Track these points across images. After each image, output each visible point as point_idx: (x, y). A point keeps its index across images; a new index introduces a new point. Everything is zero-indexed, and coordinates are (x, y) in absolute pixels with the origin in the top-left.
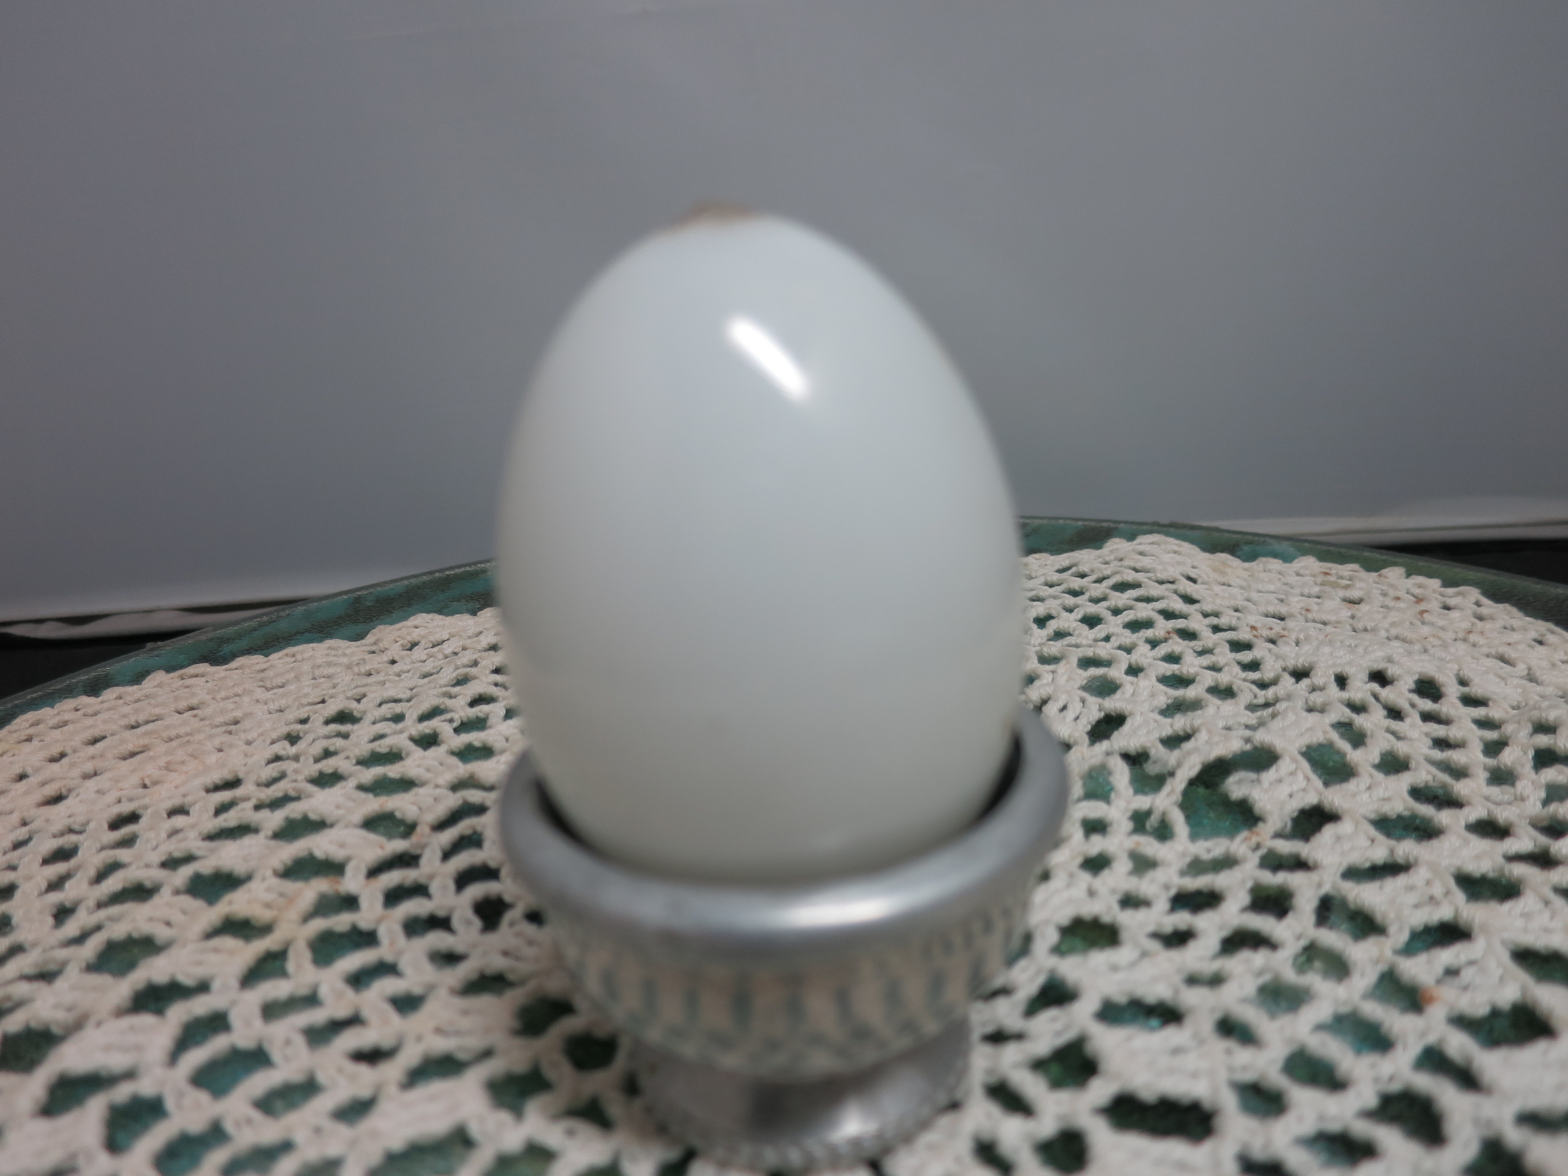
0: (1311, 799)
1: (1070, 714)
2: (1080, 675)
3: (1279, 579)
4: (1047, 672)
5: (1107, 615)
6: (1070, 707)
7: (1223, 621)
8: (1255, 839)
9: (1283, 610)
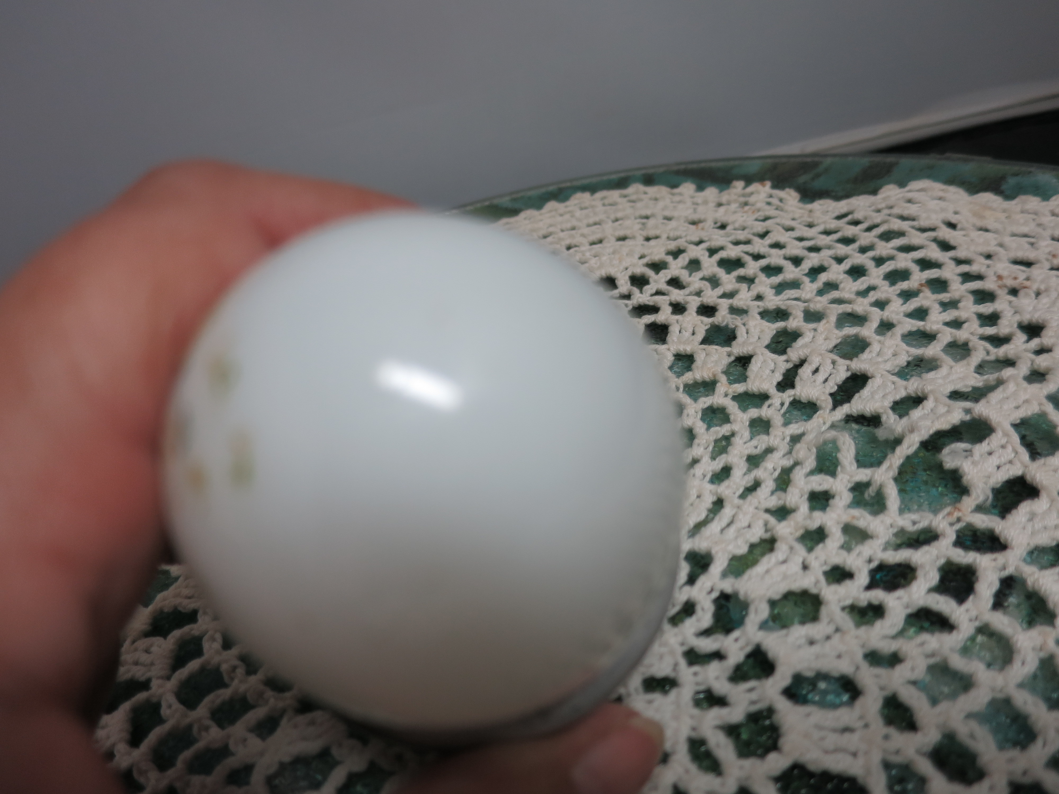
0: (1016, 471)
1: (821, 377)
2: (836, 334)
3: (1034, 220)
4: (810, 330)
5: (870, 265)
6: (821, 369)
7: (974, 269)
8: (956, 514)
9: (1030, 255)
